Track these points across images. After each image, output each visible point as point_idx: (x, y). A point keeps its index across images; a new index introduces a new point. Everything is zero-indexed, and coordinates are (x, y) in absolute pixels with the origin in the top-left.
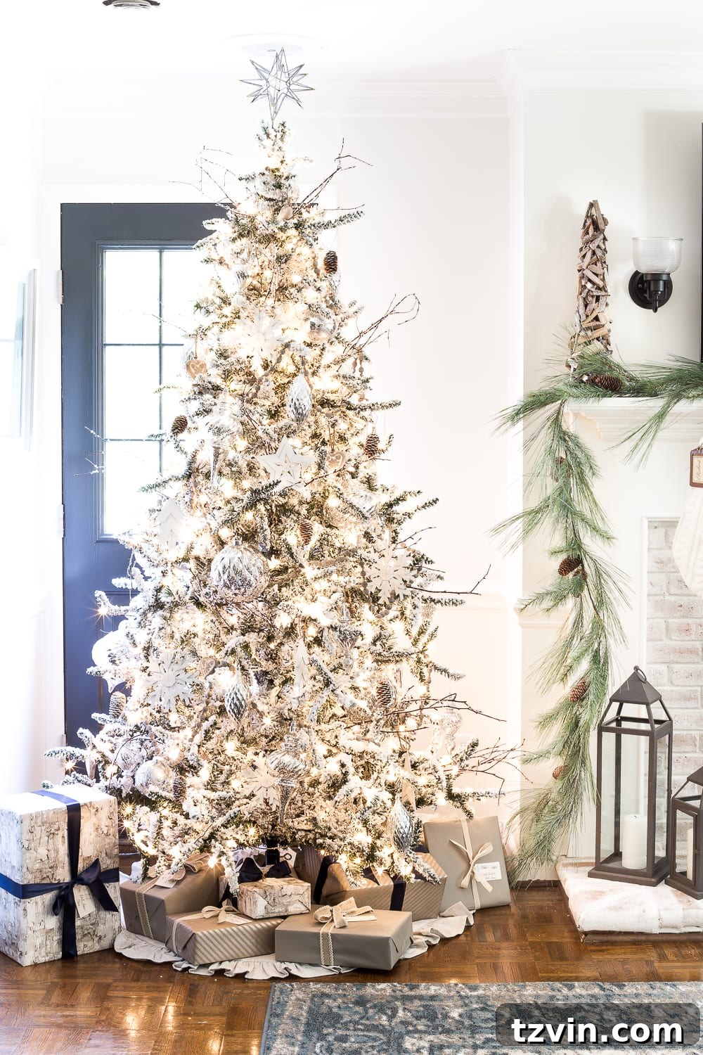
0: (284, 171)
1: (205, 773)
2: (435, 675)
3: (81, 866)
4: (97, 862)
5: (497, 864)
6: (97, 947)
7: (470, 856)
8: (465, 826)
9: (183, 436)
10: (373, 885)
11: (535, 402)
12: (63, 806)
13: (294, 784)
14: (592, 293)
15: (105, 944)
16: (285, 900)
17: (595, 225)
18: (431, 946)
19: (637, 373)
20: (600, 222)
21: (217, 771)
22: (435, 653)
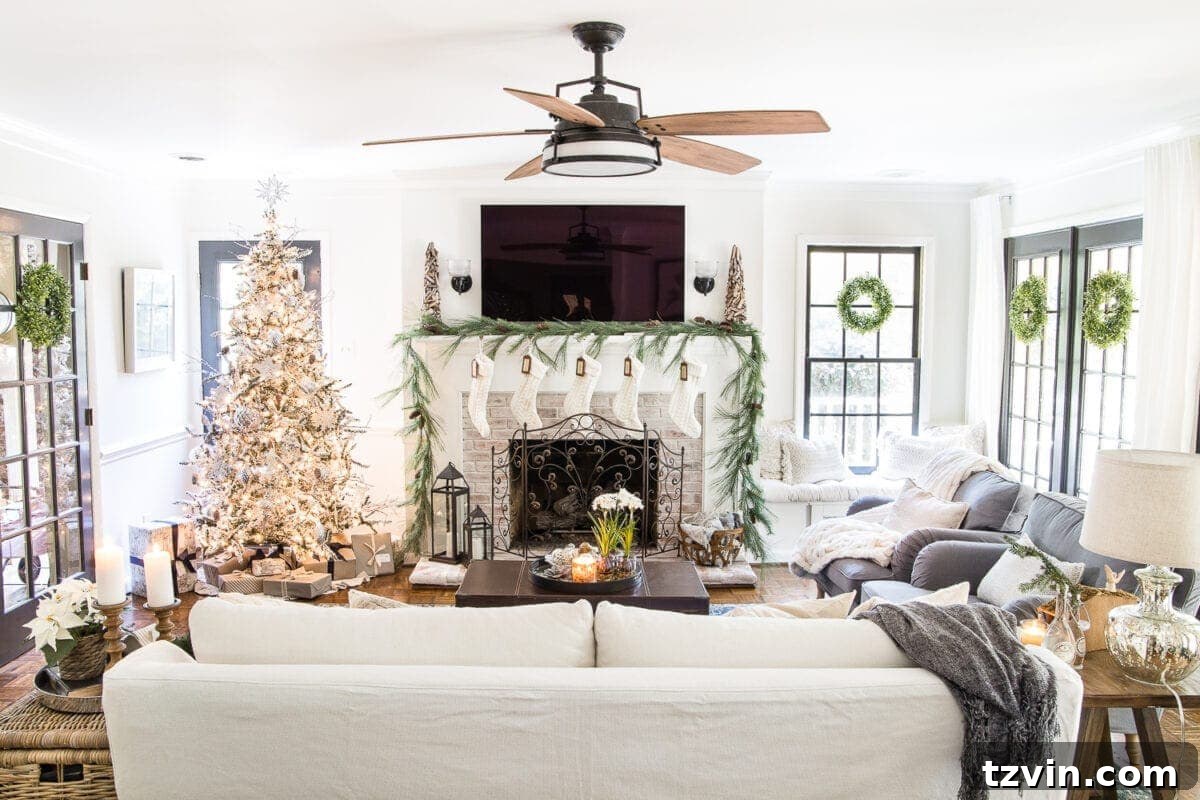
0: (274, 232)
1: (230, 509)
2: (353, 465)
3: (179, 553)
4: (186, 551)
5: (388, 555)
6: (187, 590)
7: (374, 550)
8: (373, 536)
9: (227, 355)
10: (317, 562)
11: (401, 338)
12: (170, 525)
13: (270, 513)
14: (431, 286)
15: (190, 588)
16: (272, 568)
17: (432, 254)
18: (340, 590)
19: (449, 325)
20: (434, 253)
21: (236, 509)
22: (354, 455)
